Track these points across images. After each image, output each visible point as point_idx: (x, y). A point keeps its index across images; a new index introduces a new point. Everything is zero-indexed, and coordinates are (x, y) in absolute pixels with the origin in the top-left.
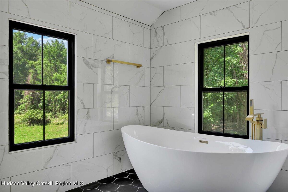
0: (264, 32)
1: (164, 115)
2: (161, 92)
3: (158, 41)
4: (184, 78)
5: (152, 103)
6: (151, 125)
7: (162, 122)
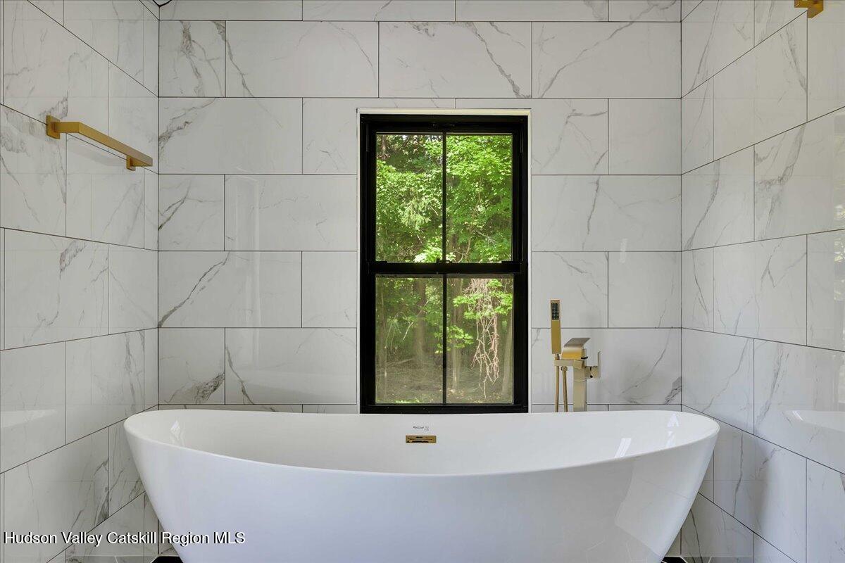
0: (569, 117)
1: (228, 359)
2: (212, 272)
3: (197, 73)
4: (317, 224)
5: (165, 317)
6: (158, 407)
7: (215, 389)
